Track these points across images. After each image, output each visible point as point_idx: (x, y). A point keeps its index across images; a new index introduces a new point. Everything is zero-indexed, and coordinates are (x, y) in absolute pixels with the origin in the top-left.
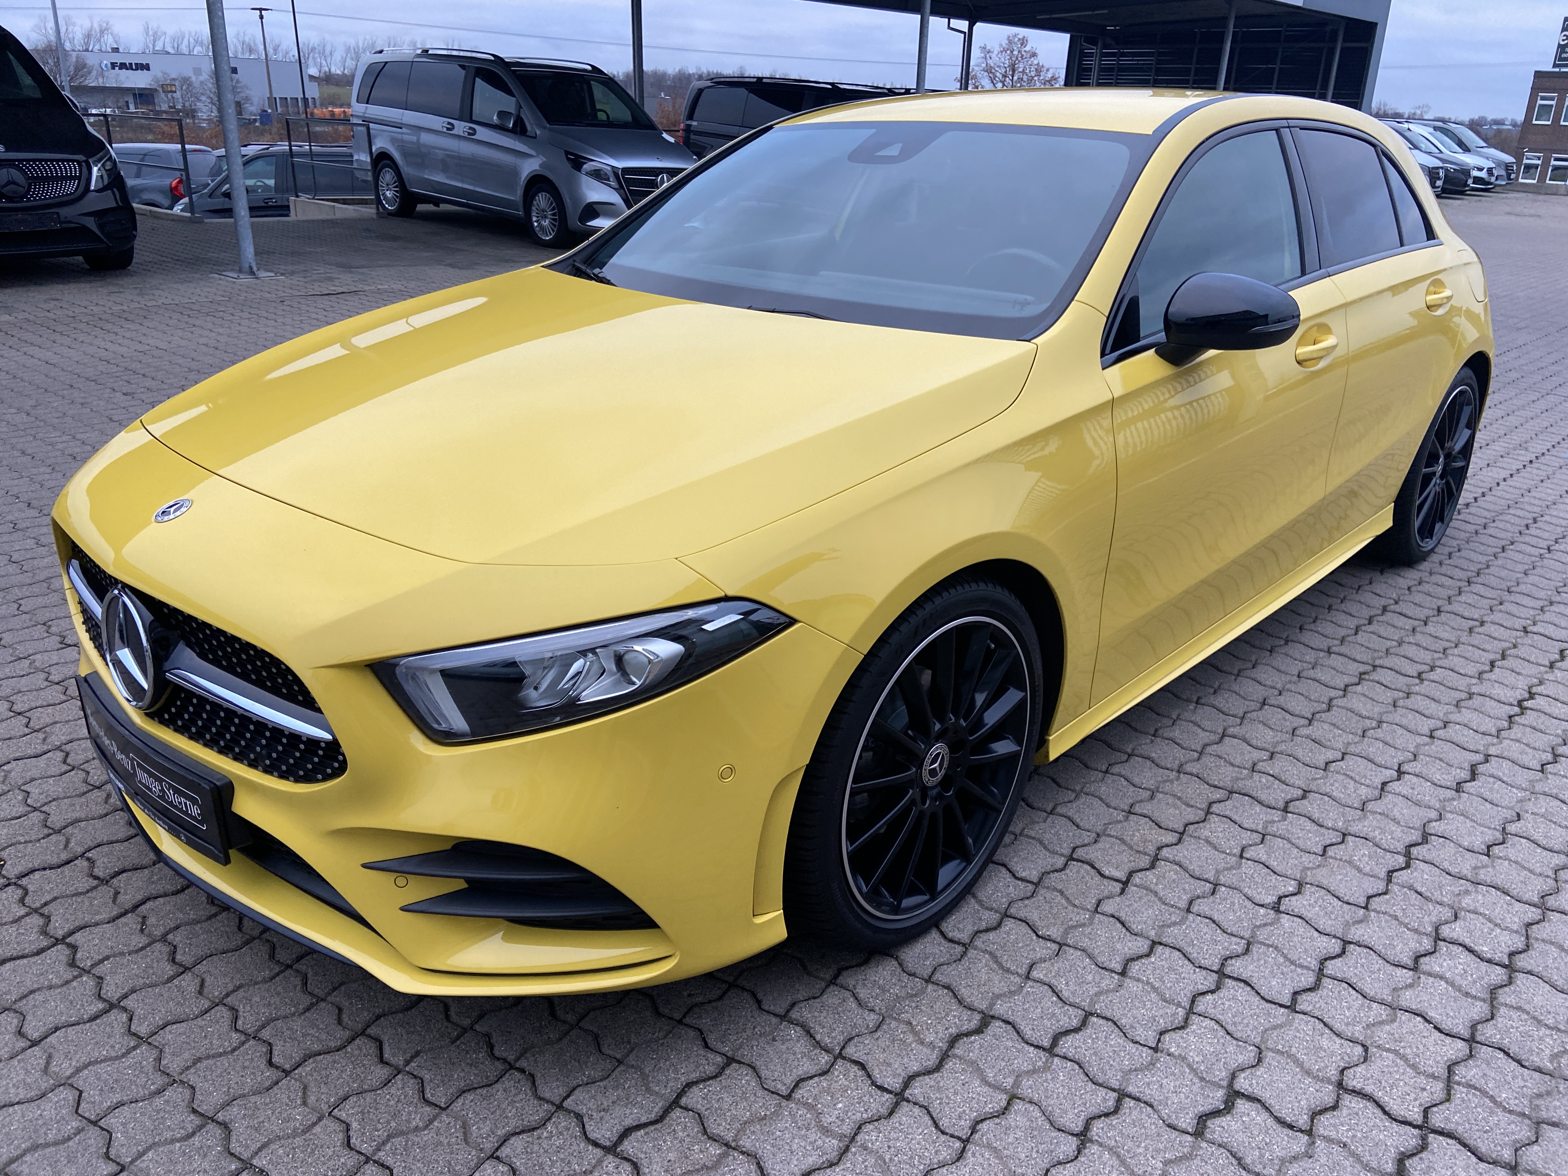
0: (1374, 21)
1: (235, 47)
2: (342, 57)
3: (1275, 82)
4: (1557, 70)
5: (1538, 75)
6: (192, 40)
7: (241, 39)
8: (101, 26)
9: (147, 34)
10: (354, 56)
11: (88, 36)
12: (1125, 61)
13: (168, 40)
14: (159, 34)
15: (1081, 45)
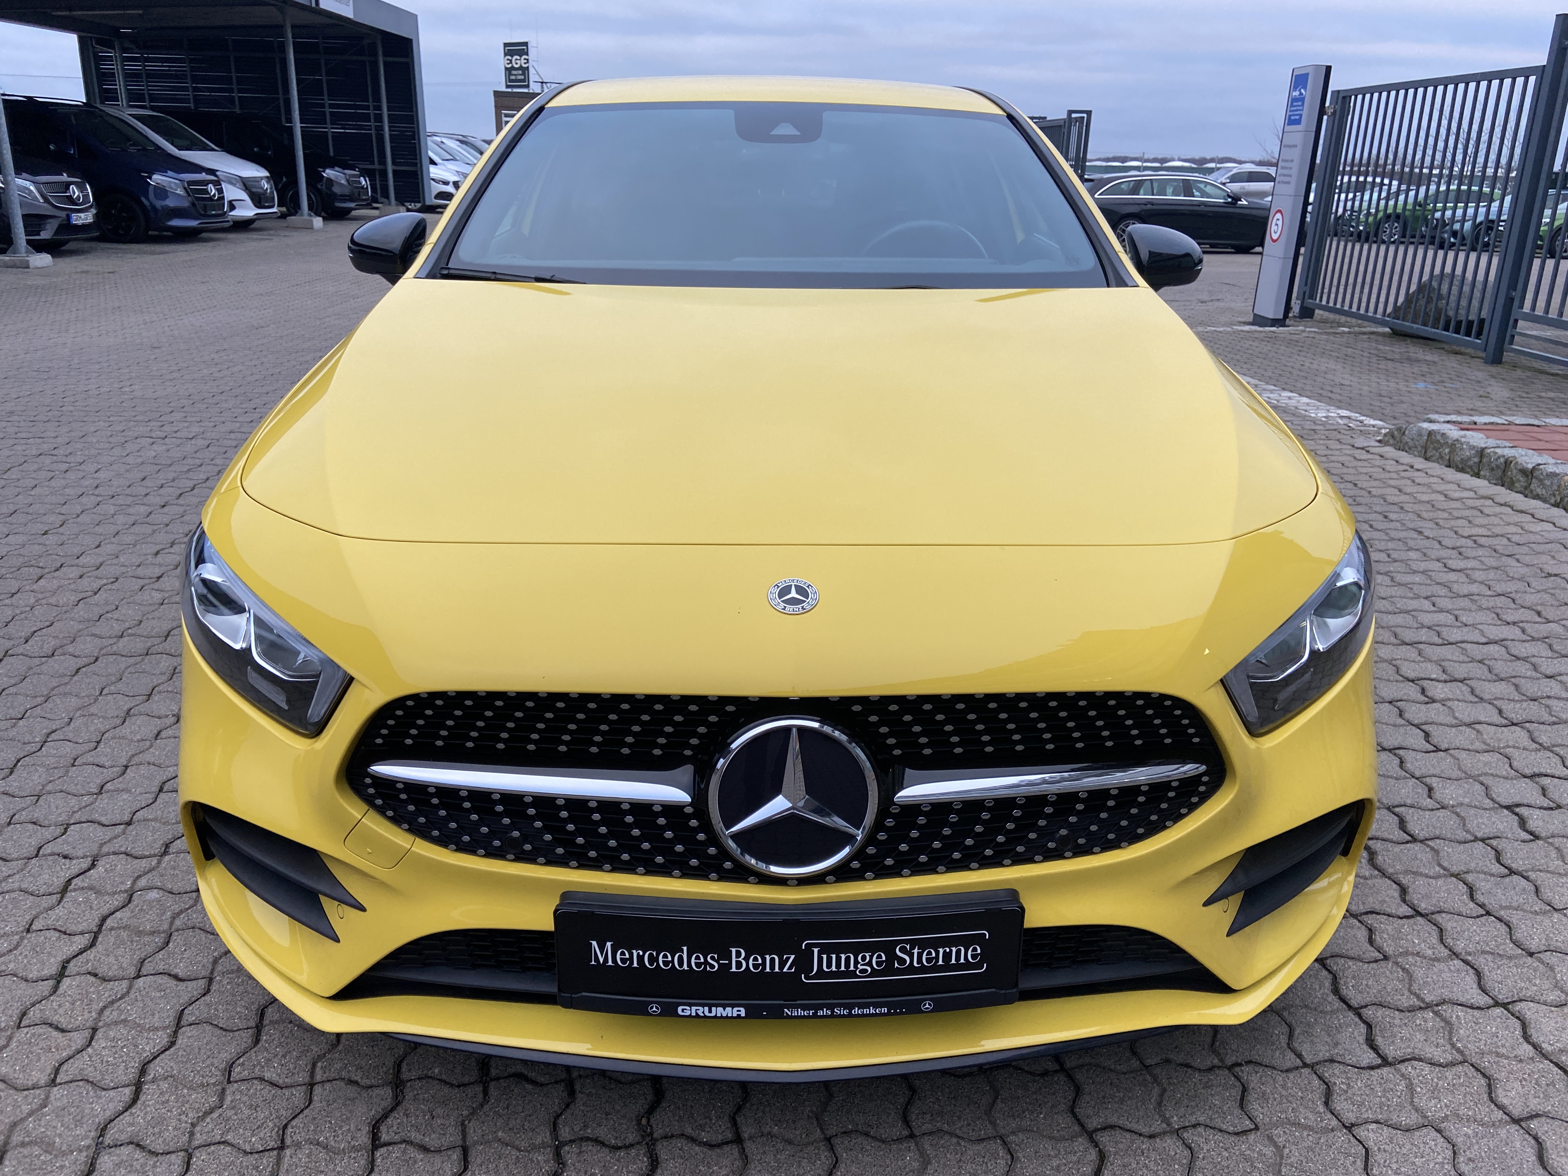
0: (410, 37)
3: (326, 93)
4: (509, 90)
5: (497, 94)
12: (151, 66)
15: (94, 47)
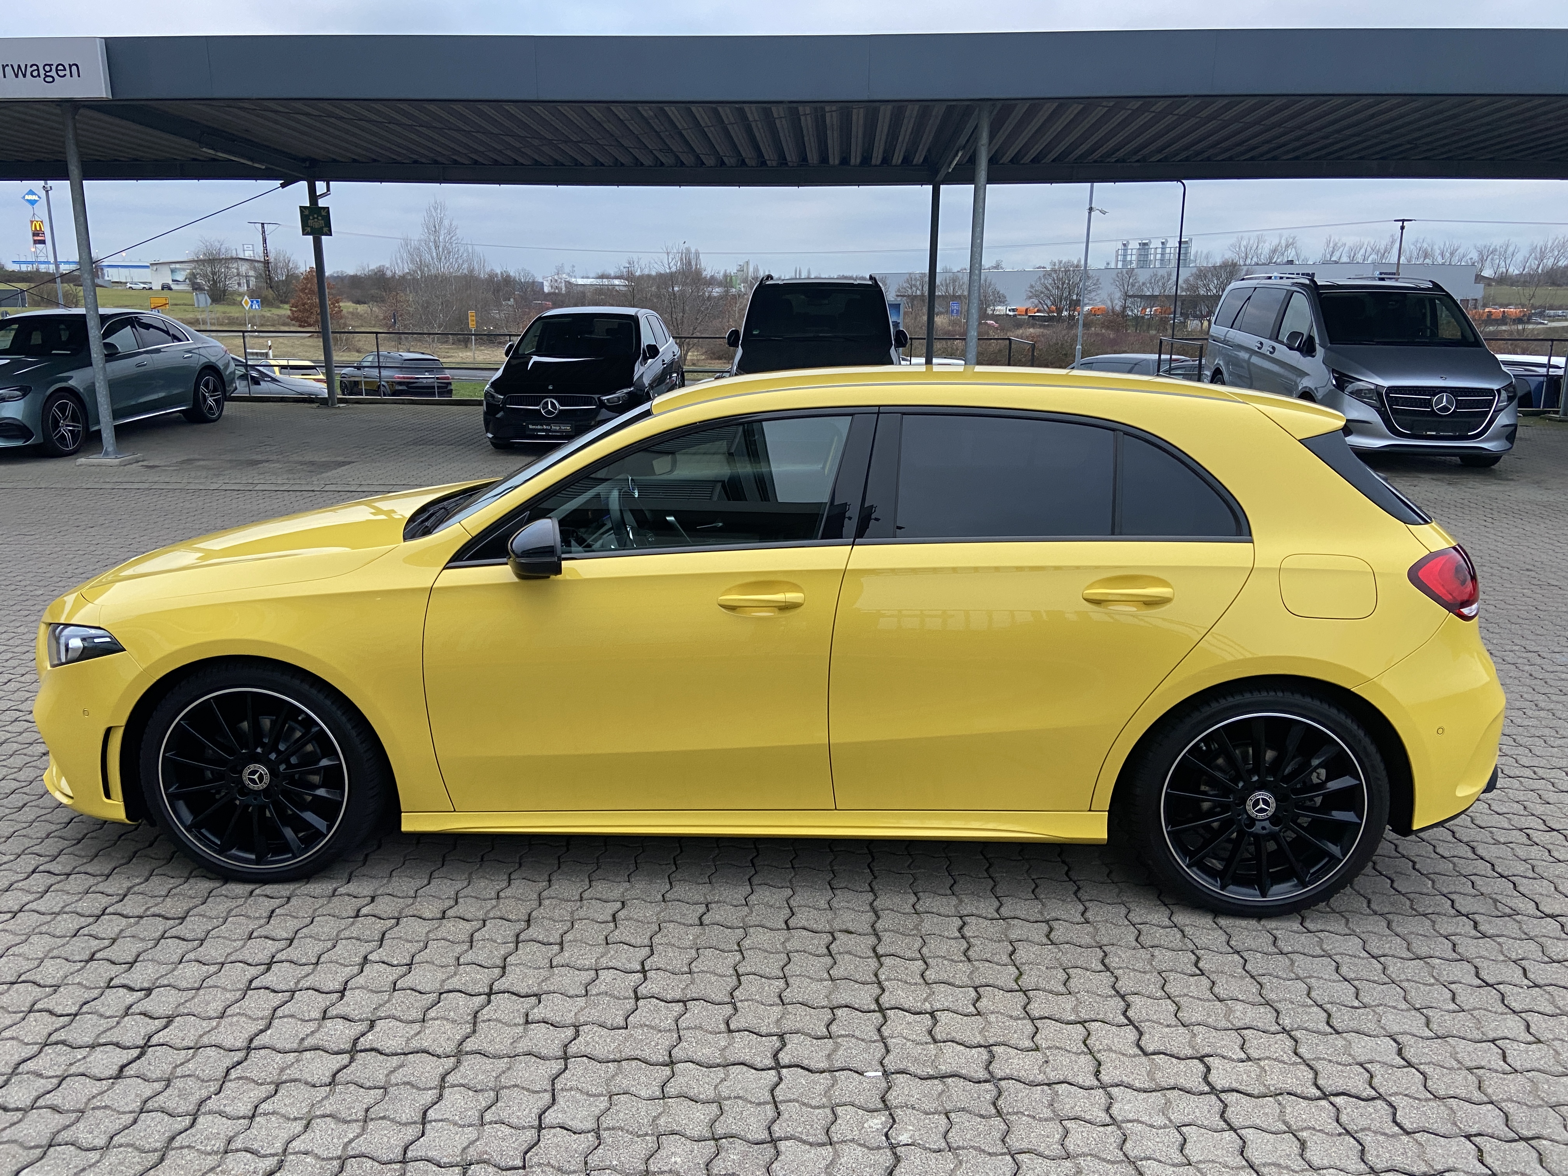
1: (1411, 252)
2: (1525, 257)
6: (1369, 249)
7: (1419, 245)
8: (1287, 241)
9: (1328, 246)
10: (1538, 256)
11: (1274, 251)
13: (1346, 248)
14: (1339, 245)
